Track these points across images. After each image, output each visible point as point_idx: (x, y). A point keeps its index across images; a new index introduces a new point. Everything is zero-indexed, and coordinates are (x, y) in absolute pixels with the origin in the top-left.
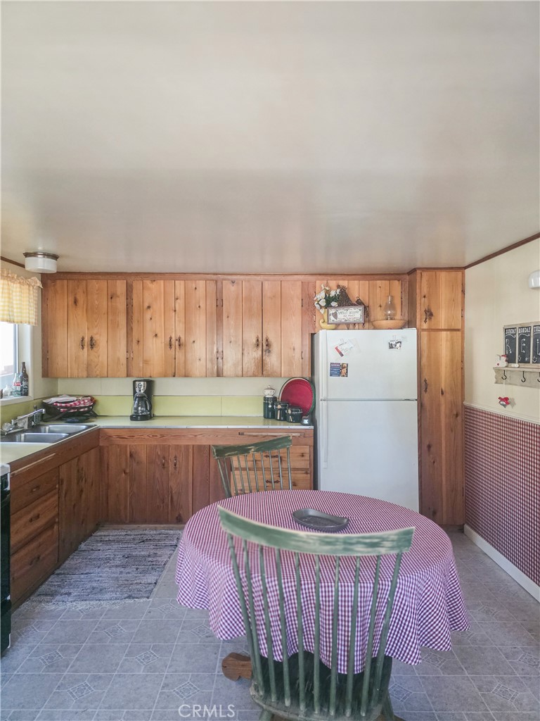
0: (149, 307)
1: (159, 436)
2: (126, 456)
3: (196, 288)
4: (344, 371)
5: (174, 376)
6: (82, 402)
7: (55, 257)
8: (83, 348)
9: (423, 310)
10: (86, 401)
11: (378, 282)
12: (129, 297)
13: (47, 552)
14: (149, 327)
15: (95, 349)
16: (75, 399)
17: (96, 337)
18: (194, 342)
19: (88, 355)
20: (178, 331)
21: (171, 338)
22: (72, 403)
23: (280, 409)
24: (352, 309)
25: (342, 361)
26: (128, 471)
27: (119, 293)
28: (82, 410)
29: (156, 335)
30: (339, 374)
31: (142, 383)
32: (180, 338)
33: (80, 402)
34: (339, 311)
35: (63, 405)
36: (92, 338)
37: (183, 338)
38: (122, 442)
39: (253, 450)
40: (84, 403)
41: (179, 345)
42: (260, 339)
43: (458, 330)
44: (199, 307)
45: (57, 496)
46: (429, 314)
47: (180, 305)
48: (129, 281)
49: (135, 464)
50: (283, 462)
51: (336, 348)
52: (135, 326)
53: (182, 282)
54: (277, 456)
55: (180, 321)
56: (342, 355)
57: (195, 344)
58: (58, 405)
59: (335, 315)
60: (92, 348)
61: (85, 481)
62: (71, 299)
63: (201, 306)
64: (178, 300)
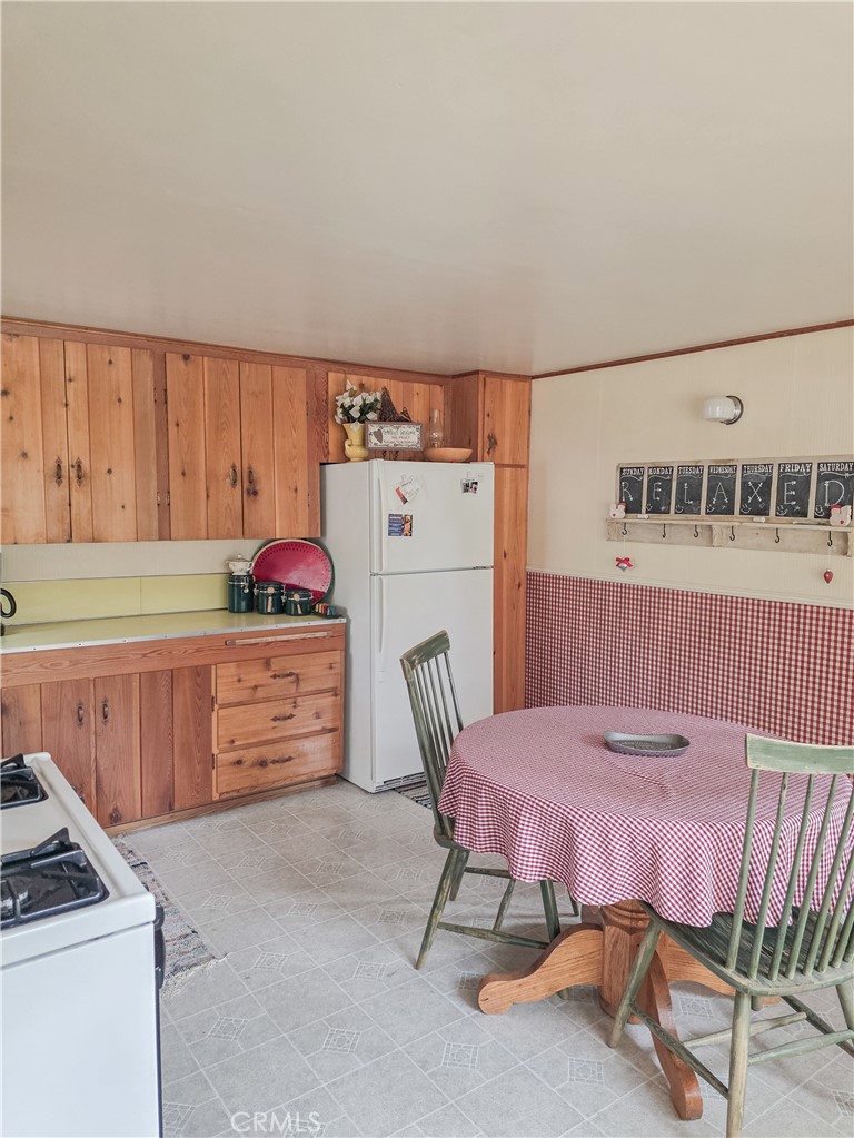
3: (110, 362)
4: (407, 526)
5: (70, 541)
9: (486, 435)
11: (416, 385)
14: (7, 435)
18: (109, 471)
20: (75, 446)
21: (59, 462)
23: (273, 595)
24: (405, 428)
25: (404, 510)
29: (26, 455)
30: (401, 532)
32: (79, 462)
34: (386, 429)
37: (85, 465)
41: (79, 478)
42: (238, 469)
43: (522, 467)
44: (120, 400)
46: (493, 441)
47: (76, 393)
50: (301, 682)
51: (398, 491)
53: (81, 346)
54: (291, 674)
55: (77, 427)
56: (405, 501)
57: (113, 476)
59: (379, 435)
63: (122, 398)
64: (72, 383)
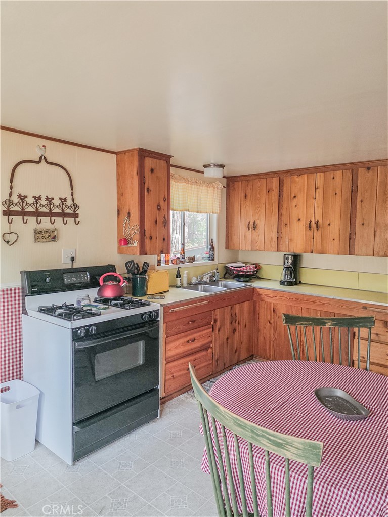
0: (295, 197)
1: (294, 299)
2: (271, 310)
3: (334, 178)
5: (312, 253)
6: (248, 268)
7: (222, 166)
8: (249, 230)
10: (251, 267)
12: (281, 190)
13: (201, 365)
14: (295, 212)
15: (256, 230)
16: (244, 265)
17: (257, 222)
18: (329, 224)
19: (252, 235)
20: (316, 214)
21: (311, 221)
22: (242, 268)
26: (272, 322)
27: (274, 188)
28: (248, 273)
29: (299, 219)
31: (290, 257)
32: (318, 221)
33: (247, 268)
35: (236, 269)
36: (255, 222)
37: (320, 221)
38: (268, 300)
39: (329, 324)
40: (250, 268)
41: (317, 228)
44: (336, 194)
45: (211, 330)
47: (319, 193)
48: (281, 178)
49: (276, 318)
52: (284, 212)
53: (322, 174)
55: (318, 207)
57: (331, 226)
58: (232, 268)
60: (254, 229)
61: (239, 323)
62: (243, 195)
63: (337, 193)
64: (318, 190)
